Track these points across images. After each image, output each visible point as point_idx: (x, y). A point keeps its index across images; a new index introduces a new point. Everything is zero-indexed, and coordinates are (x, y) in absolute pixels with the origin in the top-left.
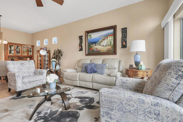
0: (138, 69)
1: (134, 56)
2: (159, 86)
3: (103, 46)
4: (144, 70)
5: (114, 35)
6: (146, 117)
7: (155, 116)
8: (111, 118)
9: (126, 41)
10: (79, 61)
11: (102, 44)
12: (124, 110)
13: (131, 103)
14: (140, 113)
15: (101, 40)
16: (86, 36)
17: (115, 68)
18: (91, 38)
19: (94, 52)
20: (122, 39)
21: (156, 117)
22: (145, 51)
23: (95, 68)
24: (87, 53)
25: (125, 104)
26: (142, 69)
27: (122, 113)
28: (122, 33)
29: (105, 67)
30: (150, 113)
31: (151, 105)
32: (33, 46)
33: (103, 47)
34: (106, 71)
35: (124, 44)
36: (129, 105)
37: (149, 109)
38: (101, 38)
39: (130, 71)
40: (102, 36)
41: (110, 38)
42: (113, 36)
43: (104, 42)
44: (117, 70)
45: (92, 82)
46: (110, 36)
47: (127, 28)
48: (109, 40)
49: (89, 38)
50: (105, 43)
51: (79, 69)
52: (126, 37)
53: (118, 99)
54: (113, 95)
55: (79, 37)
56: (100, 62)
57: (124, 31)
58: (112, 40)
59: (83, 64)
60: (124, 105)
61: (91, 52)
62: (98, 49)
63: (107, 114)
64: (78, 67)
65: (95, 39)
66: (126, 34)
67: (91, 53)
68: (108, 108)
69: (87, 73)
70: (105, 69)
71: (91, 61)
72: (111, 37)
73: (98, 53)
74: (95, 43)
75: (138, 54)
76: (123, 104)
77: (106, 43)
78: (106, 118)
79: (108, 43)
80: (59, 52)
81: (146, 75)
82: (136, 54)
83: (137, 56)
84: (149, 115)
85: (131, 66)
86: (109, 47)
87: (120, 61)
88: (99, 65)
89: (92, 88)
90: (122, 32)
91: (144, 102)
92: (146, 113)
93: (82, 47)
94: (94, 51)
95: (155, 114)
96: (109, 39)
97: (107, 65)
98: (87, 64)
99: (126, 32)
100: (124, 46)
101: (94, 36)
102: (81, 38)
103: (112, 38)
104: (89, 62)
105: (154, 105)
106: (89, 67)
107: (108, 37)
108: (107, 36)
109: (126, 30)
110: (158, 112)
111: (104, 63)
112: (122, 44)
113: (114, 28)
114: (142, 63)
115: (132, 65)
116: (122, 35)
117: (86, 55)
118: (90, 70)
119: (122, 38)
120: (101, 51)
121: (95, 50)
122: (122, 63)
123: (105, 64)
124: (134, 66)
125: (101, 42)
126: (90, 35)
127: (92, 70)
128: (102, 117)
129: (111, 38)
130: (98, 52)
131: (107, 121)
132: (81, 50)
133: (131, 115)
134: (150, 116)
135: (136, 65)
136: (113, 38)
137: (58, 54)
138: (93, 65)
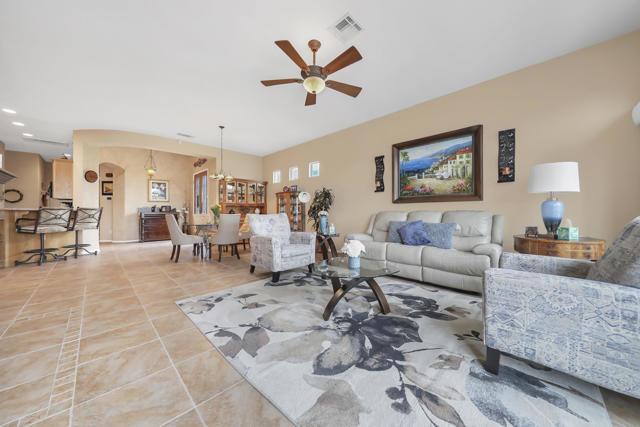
0: (556, 237)
1: (541, 203)
2: (634, 266)
3: (442, 178)
4: (577, 241)
5: (476, 150)
6: (603, 323)
7: (624, 322)
8: (512, 325)
9: (513, 164)
10: (377, 217)
11: (438, 174)
12: (547, 309)
13: (564, 295)
14: (586, 315)
15: (436, 164)
16: (395, 157)
17: (481, 236)
18: (407, 159)
19: (416, 195)
20: (500, 160)
21: (626, 323)
22: (578, 190)
23: (425, 234)
24: (396, 198)
25: (550, 298)
26: (570, 238)
27: (541, 315)
28: (500, 144)
29: (453, 232)
30: (613, 315)
31: (616, 300)
32: (266, 184)
33: (440, 182)
34: (455, 241)
35: (508, 173)
36: (560, 300)
37: (609, 308)
38: (436, 160)
39: (530, 244)
40: (440, 154)
41: (461, 157)
42: (471, 154)
43: (444, 168)
44: (486, 240)
45: (422, 265)
46: (464, 152)
47: (514, 130)
48: (461, 163)
49: (401, 160)
50: (447, 170)
51: (381, 235)
52: (513, 153)
53: (532, 288)
54: (520, 281)
55: (376, 158)
56: (435, 219)
57: (507, 138)
58: (468, 162)
59: (391, 223)
60: (547, 299)
61: (406, 194)
62: (427, 186)
63: (504, 316)
64: (375, 231)
65: (418, 162)
66: (514, 146)
67: (406, 196)
68: (507, 305)
69: (403, 243)
70: (453, 237)
71: (408, 216)
72: (464, 155)
73: (429, 197)
74: (419, 171)
75: (554, 199)
76: (543, 298)
77: (450, 171)
78: (499, 325)
79: (457, 171)
80: (327, 195)
81: (584, 254)
82: (550, 199)
83: (550, 203)
84: (609, 320)
85: (532, 230)
86: (461, 182)
87: (494, 218)
88: (435, 225)
89: (421, 279)
90: (500, 140)
91: (597, 295)
92: (602, 316)
93: (382, 182)
94: (415, 192)
95: (625, 318)
96: (458, 160)
97: (458, 227)
98: (400, 223)
99: (513, 140)
100: (504, 178)
101: (416, 155)
102: (379, 161)
103: (468, 157)
104: (403, 218)
105: (623, 301)
106: (410, 231)
107: (458, 156)
108: (452, 154)
109: (513, 137)
110: (632, 315)
111: (445, 221)
112: (500, 174)
113: (476, 132)
114: (567, 223)
115: (536, 228)
116: (500, 148)
117: (394, 202)
118: (413, 237)
119: (500, 156)
120: (437, 193)
121: (418, 189)
122: (501, 222)
123: (453, 225)
124: (543, 230)
125: (437, 168)
126: (405, 154)
127: (417, 237)
128: (489, 324)
129: (465, 160)
130: (428, 194)
131: (501, 330)
132: (380, 189)
133: (565, 319)
134: (613, 322)
135: (547, 228)
136: (470, 159)
137: (324, 200)
138: (419, 226)
